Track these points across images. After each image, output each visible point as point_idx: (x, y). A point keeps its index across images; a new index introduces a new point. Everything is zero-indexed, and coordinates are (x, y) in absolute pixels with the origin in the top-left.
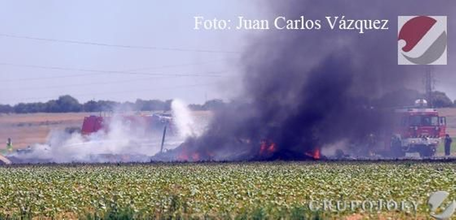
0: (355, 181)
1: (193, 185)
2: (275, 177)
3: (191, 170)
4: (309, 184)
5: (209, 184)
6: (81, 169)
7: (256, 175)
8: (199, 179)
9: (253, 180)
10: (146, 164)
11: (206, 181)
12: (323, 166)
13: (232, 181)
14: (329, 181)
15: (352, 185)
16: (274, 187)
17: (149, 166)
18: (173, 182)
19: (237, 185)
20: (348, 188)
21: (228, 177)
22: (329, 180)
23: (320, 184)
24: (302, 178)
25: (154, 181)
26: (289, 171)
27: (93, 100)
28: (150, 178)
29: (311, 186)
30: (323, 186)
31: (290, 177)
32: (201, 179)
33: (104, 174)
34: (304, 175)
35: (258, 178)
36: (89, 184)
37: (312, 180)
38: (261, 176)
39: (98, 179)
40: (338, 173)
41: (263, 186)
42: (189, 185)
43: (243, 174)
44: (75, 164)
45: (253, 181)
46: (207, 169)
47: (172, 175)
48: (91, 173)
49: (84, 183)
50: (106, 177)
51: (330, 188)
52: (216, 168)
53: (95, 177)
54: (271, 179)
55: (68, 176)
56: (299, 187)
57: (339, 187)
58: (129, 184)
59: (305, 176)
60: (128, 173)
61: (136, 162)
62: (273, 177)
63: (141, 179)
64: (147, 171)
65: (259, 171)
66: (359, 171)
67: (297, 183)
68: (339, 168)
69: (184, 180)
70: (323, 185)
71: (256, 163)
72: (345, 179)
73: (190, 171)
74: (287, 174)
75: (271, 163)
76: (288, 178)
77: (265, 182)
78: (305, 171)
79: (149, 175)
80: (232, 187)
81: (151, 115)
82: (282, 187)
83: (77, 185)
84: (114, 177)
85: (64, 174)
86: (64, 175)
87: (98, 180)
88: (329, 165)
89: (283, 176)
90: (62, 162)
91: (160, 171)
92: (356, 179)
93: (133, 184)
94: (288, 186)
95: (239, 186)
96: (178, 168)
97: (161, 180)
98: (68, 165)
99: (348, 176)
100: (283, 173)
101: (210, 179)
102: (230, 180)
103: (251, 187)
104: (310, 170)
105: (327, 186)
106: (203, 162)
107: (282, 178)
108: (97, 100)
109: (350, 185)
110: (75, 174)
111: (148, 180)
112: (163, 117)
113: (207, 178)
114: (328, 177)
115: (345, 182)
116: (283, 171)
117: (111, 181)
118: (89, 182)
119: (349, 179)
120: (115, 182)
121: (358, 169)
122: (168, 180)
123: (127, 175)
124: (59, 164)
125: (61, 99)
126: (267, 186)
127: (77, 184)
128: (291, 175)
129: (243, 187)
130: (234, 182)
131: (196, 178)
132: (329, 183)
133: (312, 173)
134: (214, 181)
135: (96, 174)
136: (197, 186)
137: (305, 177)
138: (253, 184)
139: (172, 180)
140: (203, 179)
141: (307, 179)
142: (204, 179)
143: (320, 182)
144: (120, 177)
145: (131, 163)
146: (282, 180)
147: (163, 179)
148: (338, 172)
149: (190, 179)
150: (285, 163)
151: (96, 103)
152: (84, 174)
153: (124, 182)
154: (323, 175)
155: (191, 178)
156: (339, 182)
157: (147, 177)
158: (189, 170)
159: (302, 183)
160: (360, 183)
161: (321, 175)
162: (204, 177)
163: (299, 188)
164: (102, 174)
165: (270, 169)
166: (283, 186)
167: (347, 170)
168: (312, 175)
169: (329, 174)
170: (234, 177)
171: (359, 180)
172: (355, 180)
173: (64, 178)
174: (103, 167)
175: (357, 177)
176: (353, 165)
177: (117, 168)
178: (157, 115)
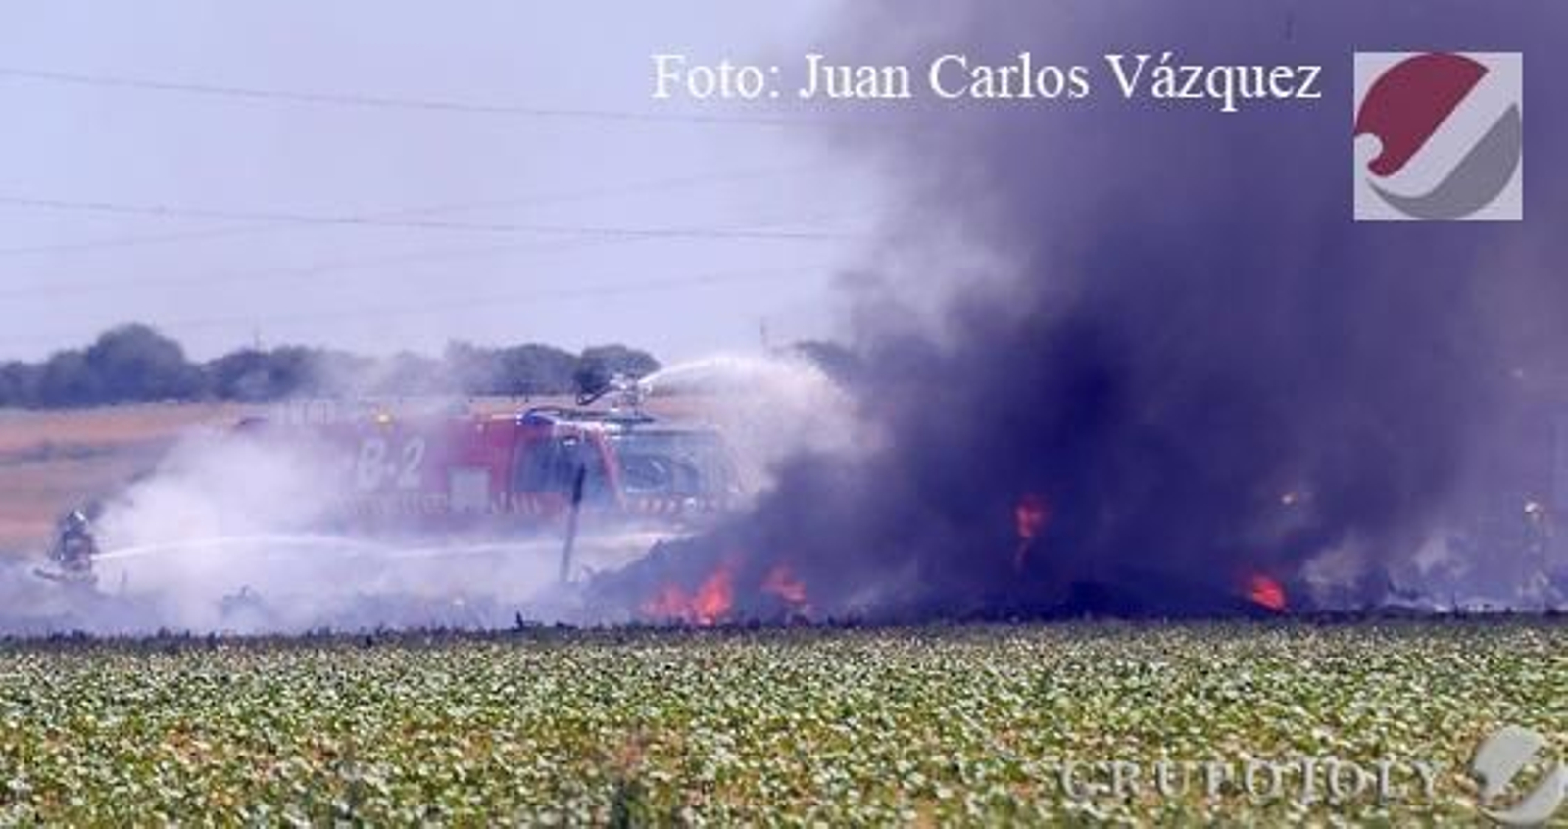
0: (1442, 708)
1: (708, 731)
2: (1078, 694)
3: (701, 663)
4: (1234, 727)
5: (783, 725)
6: (198, 665)
7: (994, 684)
8: (733, 702)
9: (980, 705)
10: (493, 636)
11: (767, 712)
12: (1298, 642)
13: (885, 715)
14: (1323, 711)
15: (1429, 730)
16: (1076, 737)
17: (508, 646)
18: (619, 718)
19: (908, 733)
20: (1412, 740)
21: (869, 695)
22: (1324, 705)
23: (1285, 723)
24: (1202, 694)
25: (530, 715)
26: (1143, 669)
28: (513, 702)
29: (1243, 731)
30: (1296, 732)
31: (1149, 694)
32: (746, 704)
33: (303, 685)
34: (1211, 680)
35: (1005, 696)
36: (238, 728)
37: (1249, 704)
38: (1018, 689)
39: (278, 704)
40: (1365, 672)
41: (1029, 733)
42: (692, 729)
43: (938, 678)
44: (172, 644)
45: (981, 713)
46: (769, 656)
47: (614, 687)
48: (243, 683)
49: (212, 726)
50: (314, 696)
51: (1331, 739)
52: (812, 657)
53: (266, 697)
54: (1063, 702)
55: (137, 695)
56: (1191, 738)
57: (1373, 740)
58: (416, 727)
59: (1216, 688)
60: (416, 681)
61: (449, 627)
62: (1073, 693)
63: (475, 709)
64: (498, 670)
65: (1006, 668)
66: (1461, 661)
67: (1184, 720)
68: (1371, 652)
69: (666, 706)
70: (1297, 727)
71: (992, 628)
72: (1398, 701)
73: (697, 669)
74: (1135, 678)
75: (1063, 629)
76: (1138, 696)
77: (1035, 715)
78: (1217, 666)
79: (510, 689)
80: (887, 740)
81: (518, 416)
82: (1110, 739)
83: (185, 737)
84: (351, 700)
85: (123, 686)
86: (121, 692)
87: (275, 713)
88: (1326, 636)
89: (1116, 687)
90: (116, 633)
91: (558, 668)
92: (1446, 698)
93: (438, 727)
94: (1140, 735)
95: (921, 734)
96: (639, 654)
97: (565, 708)
98: (143, 646)
99: (1411, 684)
100: (1114, 674)
101: (785, 704)
102: (876, 707)
103: (973, 739)
104: (1242, 659)
105: (1317, 733)
106: (754, 626)
107: (1112, 696)
109: (1418, 730)
110: (174, 686)
111: (507, 712)
112: (570, 424)
113: (769, 699)
114: (1319, 690)
115: (1398, 717)
116: (1113, 665)
117: (334, 719)
118: (236, 721)
119: (1417, 701)
120: (357, 723)
121: (1456, 655)
122: (598, 712)
123: (407, 689)
124: (99, 641)
126: (1042, 733)
127: (182, 730)
128: (1153, 684)
129: (936, 740)
130: (895, 720)
131: (722, 699)
132: (1326, 720)
133: (1246, 677)
134: (802, 711)
135: (267, 685)
136: (728, 737)
137: (1218, 694)
138: (983, 725)
139: (614, 707)
140: (754, 706)
141: (1227, 701)
142: (760, 705)
143: (1281, 716)
144: (375, 698)
145: (423, 631)
146: (1113, 706)
147: (572, 705)
148: (1367, 667)
149: (695, 706)
150: (1128, 628)
152: (214, 686)
153: (395, 721)
154: (1296, 684)
155: (699, 701)
156: (1372, 713)
157: (499, 697)
158: (690, 665)
159: (1203, 719)
160: (1467, 717)
161: (1289, 683)
162: (758, 698)
163: (1189, 740)
164: (296, 685)
165: (1057, 656)
166: (1116, 734)
167: (1408, 657)
168: (1248, 684)
169: (1324, 678)
170: (896, 695)
171: (1464, 707)
172: (1443, 703)
173: (124, 702)
174: (297, 655)
175: (1453, 691)
176: (1433, 634)
177: (363, 658)
178: (543, 414)
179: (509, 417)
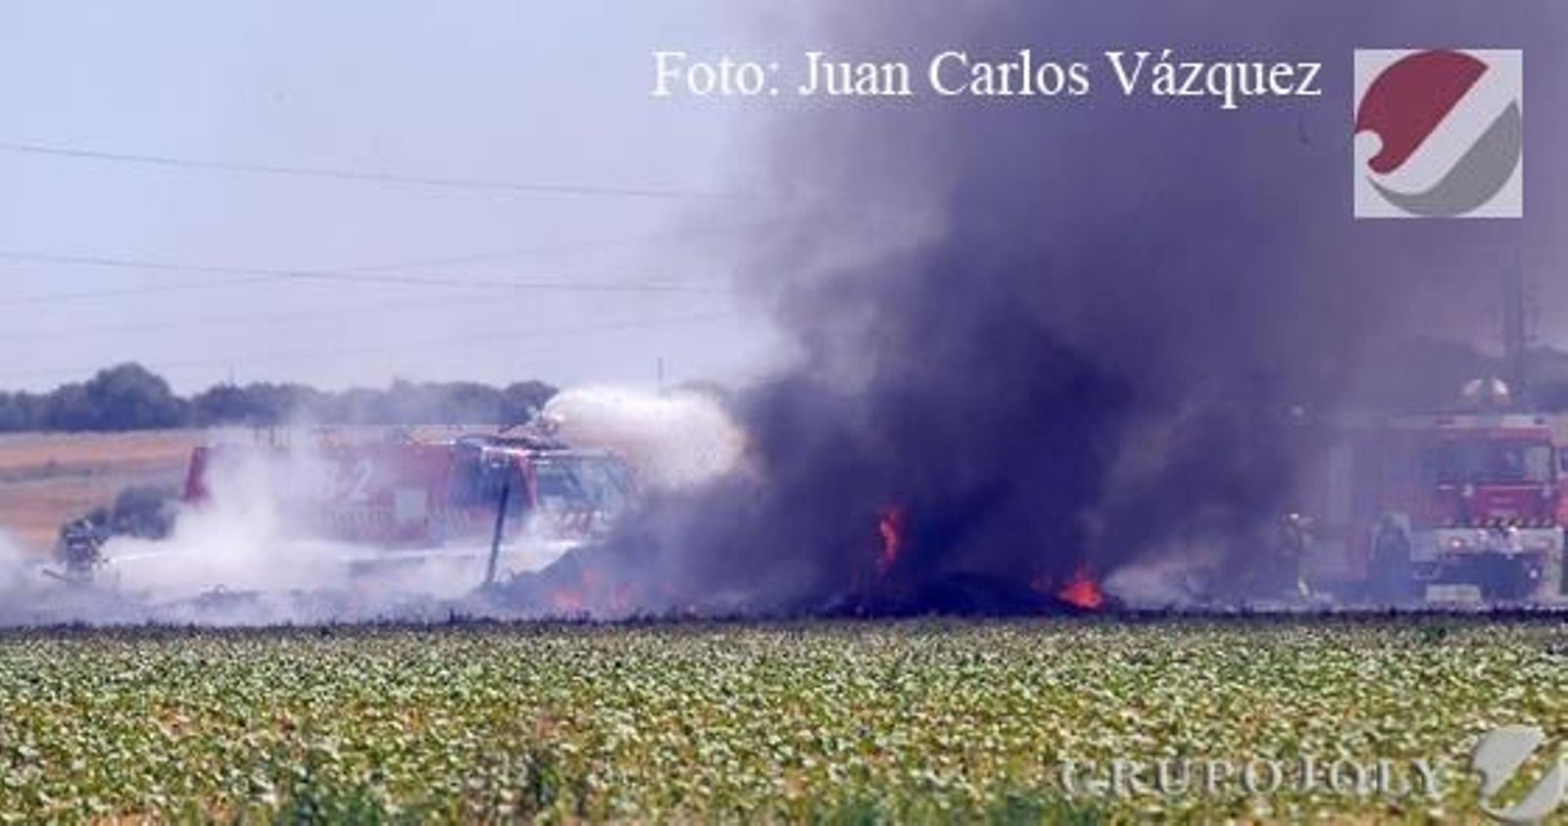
0: (1231, 694)
1: (611, 711)
2: (924, 681)
3: (605, 653)
4: (1054, 708)
5: (673, 706)
6: (181, 651)
7: (853, 671)
8: (632, 686)
9: (840, 691)
10: (430, 628)
11: (661, 696)
16: (921, 716)
17: (443, 636)
18: (535, 699)
19: (779, 712)
21: (747, 679)
24: (1028, 682)
26: (978, 658)
27: (228, 383)
28: (447, 684)
29: (1062, 713)
30: (1107, 714)
31: (984, 681)
32: (642, 687)
33: (268, 670)
34: (1035, 670)
35: (862, 682)
36: (213, 705)
37: (1069, 690)
38: (873, 677)
39: (247, 685)
40: (1166, 664)
41: (881, 713)
42: (597, 710)
43: (805, 666)
44: (158, 633)
45: (841, 696)
46: (663, 648)
47: (531, 672)
48: (220, 666)
49: (191, 703)
50: (277, 679)
51: (1138, 721)
52: (700, 646)
53: (237, 679)
54: (910, 687)
55: (128, 676)
56: (1018, 718)
57: (1171, 720)
58: (363, 706)
59: (1040, 677)
60: (363, 667)
61: (392, 620)
62: (919, 680)
63: (413, 690)
64: (434, 656)
65: (863, 659)
66: (1246, 655)
67: (1013, 703)
68: (1171, 646)
69: (575, 689)
70: (1107, 710)
71: (852, 625)
72: (1193, 689)
73: (602, 658)
74: (971, 667)
76: (974, 683)
77: (887, 699)
78: (1040, 657)
79: (444, 673)
80: (761, 718)
81: (452, 442)
82: (951, 719)
83: (168, 713)
84: (308, 682)
85: (117, 668)
86: (115, 674)
87: (246, 693)
88: (1134, 632)
89: (955, 675)
91: (484, 656)
92: (1235, 686)
93: (382, 706)
94: (976, 716)
95: (790, 713)
96: (552, 643)
97: (490, 690)
98: (133, 635)
99: (1205, 674)
100: (955, 665)
101: (676, 689)
102: (752, 690)
103: (834, 718)
104: (1061, 652)
105: (1125, 715)
106: (650, 622)
107: (952, 684)
109: (1211, 712)
110: (159, 669)
111: (440, 693)
112: (496, 450)
113: (664, 684)
114: (1127, 678)
115: (1193, 701)
116: (954, 657)
117: (295, 698)
118: (213, 699)
119: (1209, 688)
120: (313, 702)
121: (1243, 650)
122: (516, 693)
123: (356, 672)
124: (96, 631)
125: (106, 379)
126: (893, 713)
127: (166, 707)
128: (987, 672)
129: (803, 719)
130: (768, 701)
131: (623, 683)
132: (1134, 703)
133: (1066, 666)
134: (690, 694)
135: (239, 668)
136: (628, 716)
137: (1041, 682)
138: (842, 705)
139: (531, 690)
140: (649, 688)
141: (1049, 689)
142: (655, 689)
143: (1096, 700)
144: (328, 681)
145: (371, 624)
146: (953, 691)
147: (496, 687)
148: (1167, 659)
149: (599, 689)
152: (194, 668)
153: (346, 701)
154: (1108, 674)
155: (603, 684)
156: (1170, 698)
157: (434, 681)
158: (596, 655)
159: (1029, 702)
160: (1253, 703)
161: (1102, 672)
162: (652, 683)
165: (905, 647)
175: (1240, 679)
176: (1224, 632)
177: (319, 646)
178: (472, 441)
179: (445, 443)
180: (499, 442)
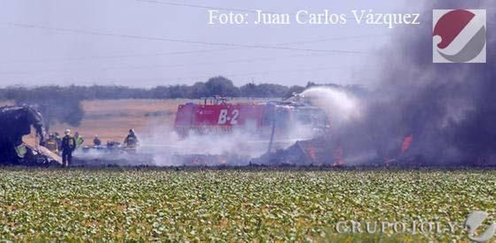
27: (252, 83)
81: (265, 104)
108: (257, 83)
112: (280, 106)
125: (212, 81)
151: (256, 87)
178: (272, 103)
179: (263, 104)
180: (281, 104)
